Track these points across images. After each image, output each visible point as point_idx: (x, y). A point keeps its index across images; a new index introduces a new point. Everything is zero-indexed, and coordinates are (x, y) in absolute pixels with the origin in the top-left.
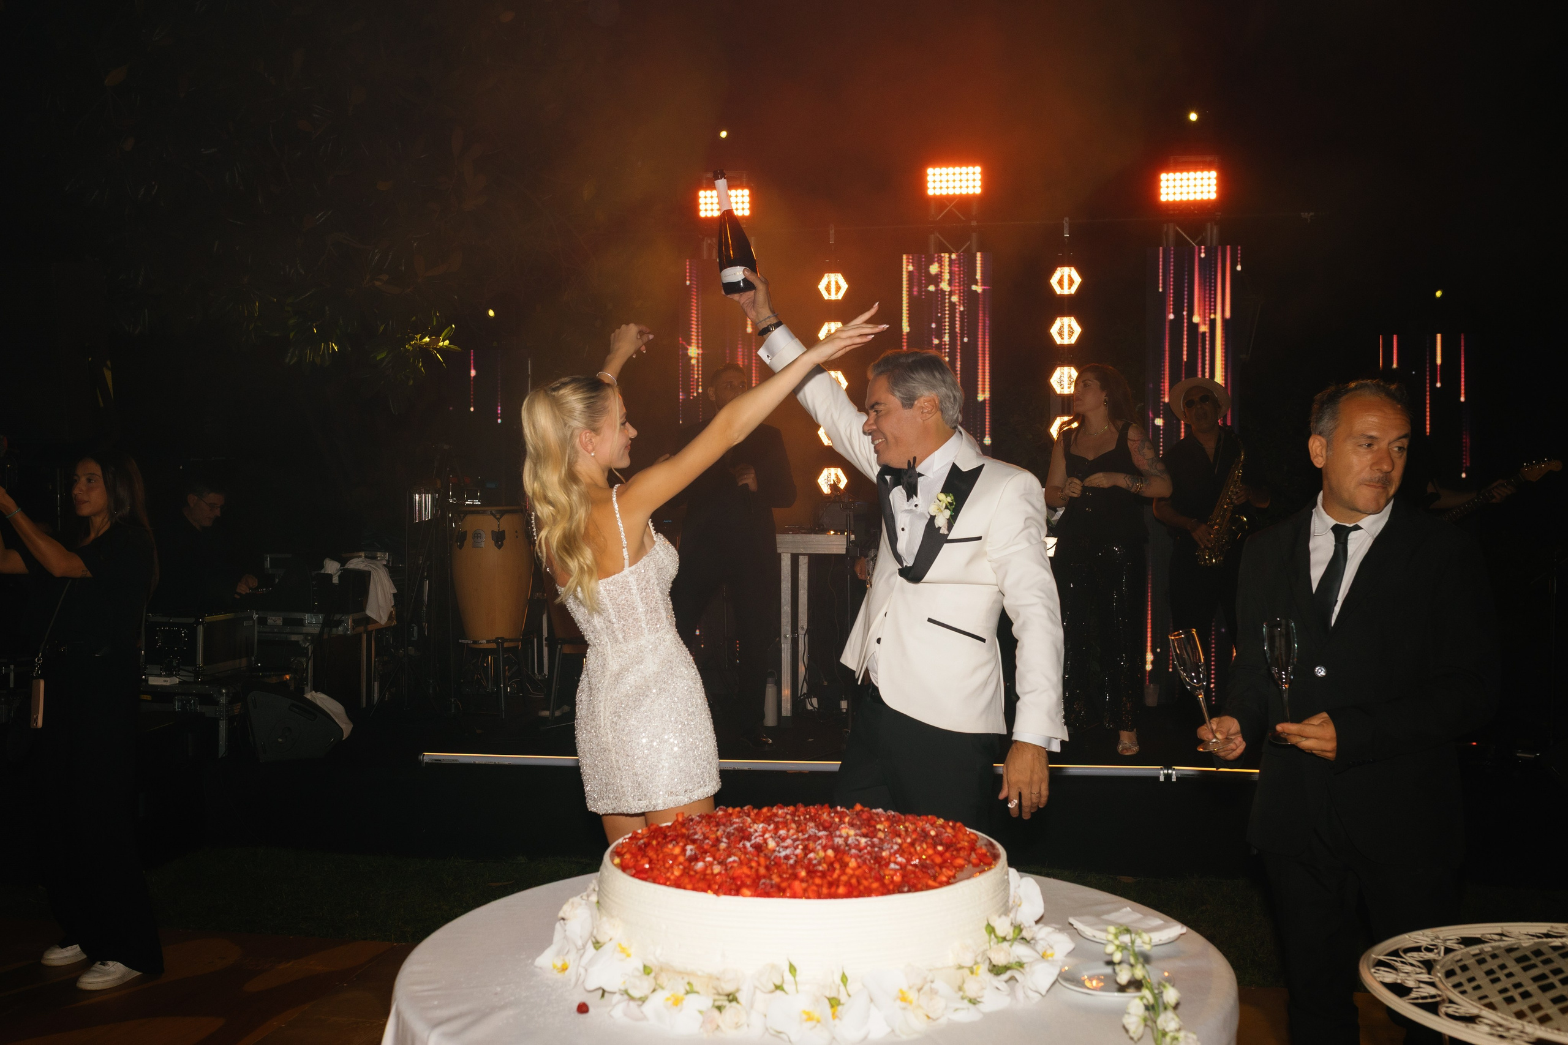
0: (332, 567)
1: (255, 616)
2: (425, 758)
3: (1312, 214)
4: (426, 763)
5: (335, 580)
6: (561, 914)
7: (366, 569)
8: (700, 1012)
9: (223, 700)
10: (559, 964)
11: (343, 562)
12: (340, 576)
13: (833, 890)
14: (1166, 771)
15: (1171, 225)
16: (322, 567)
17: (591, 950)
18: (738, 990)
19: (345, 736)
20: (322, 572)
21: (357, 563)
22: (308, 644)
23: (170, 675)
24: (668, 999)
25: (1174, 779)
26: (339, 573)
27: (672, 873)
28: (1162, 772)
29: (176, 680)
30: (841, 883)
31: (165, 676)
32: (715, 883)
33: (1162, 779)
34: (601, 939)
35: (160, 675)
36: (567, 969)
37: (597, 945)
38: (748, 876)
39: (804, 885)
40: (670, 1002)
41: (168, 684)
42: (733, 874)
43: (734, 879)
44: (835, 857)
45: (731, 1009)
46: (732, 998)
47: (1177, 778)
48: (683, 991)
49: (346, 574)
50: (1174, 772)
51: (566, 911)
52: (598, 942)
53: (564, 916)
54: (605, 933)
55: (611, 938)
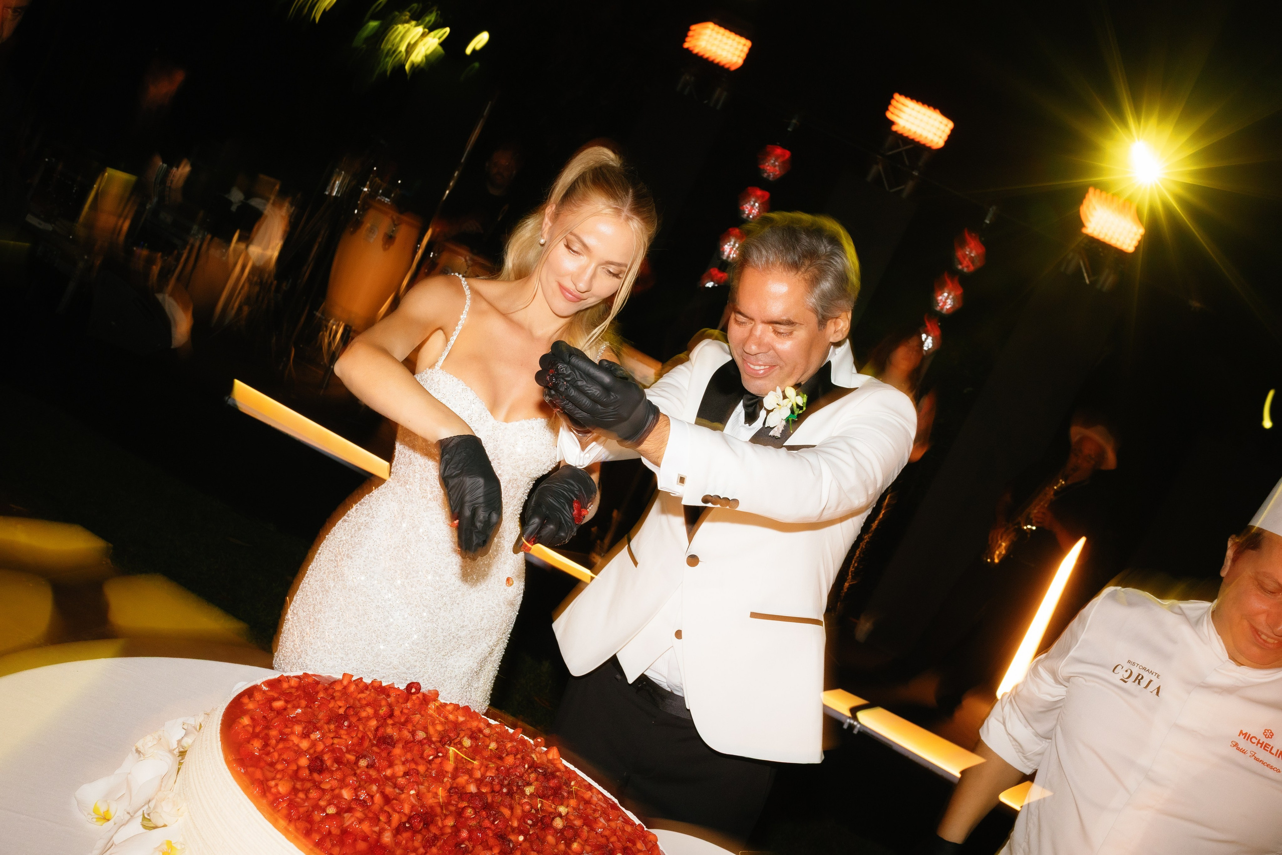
0: (236, 196)
3: (1200, 305)
4: (229, 406)
5: (234, 208)
6: (139, 745)
10: (102, 809)
11: (248, 195)
12: (238, 207)
14: (852, 721)
16: (228, 191)
17: (136, 827)
19: (172, 347)
20: (226, 196)
21: (259, 203)
23: (48, 220)
25: (855, 731)
26: (240, 204)
27: (277, 785)
28: (848, 720)
29: (49, 227)
31: (43, 219)
32: (319, 831)
33: (845, 726)
34: (156, 820)
35: (38, 217)
36: (108, 820)
37: (149, 824)
38: (365, 838)
41: (41, 227)
42: (348, 827)
43: (345, 832)
47: (859, 732)
49: (244, 207)
50: (858, 726)
51: (147, 743)
52: (150, 820)
53: (141, 749)
54: (165, 813)
55: (167, 824)
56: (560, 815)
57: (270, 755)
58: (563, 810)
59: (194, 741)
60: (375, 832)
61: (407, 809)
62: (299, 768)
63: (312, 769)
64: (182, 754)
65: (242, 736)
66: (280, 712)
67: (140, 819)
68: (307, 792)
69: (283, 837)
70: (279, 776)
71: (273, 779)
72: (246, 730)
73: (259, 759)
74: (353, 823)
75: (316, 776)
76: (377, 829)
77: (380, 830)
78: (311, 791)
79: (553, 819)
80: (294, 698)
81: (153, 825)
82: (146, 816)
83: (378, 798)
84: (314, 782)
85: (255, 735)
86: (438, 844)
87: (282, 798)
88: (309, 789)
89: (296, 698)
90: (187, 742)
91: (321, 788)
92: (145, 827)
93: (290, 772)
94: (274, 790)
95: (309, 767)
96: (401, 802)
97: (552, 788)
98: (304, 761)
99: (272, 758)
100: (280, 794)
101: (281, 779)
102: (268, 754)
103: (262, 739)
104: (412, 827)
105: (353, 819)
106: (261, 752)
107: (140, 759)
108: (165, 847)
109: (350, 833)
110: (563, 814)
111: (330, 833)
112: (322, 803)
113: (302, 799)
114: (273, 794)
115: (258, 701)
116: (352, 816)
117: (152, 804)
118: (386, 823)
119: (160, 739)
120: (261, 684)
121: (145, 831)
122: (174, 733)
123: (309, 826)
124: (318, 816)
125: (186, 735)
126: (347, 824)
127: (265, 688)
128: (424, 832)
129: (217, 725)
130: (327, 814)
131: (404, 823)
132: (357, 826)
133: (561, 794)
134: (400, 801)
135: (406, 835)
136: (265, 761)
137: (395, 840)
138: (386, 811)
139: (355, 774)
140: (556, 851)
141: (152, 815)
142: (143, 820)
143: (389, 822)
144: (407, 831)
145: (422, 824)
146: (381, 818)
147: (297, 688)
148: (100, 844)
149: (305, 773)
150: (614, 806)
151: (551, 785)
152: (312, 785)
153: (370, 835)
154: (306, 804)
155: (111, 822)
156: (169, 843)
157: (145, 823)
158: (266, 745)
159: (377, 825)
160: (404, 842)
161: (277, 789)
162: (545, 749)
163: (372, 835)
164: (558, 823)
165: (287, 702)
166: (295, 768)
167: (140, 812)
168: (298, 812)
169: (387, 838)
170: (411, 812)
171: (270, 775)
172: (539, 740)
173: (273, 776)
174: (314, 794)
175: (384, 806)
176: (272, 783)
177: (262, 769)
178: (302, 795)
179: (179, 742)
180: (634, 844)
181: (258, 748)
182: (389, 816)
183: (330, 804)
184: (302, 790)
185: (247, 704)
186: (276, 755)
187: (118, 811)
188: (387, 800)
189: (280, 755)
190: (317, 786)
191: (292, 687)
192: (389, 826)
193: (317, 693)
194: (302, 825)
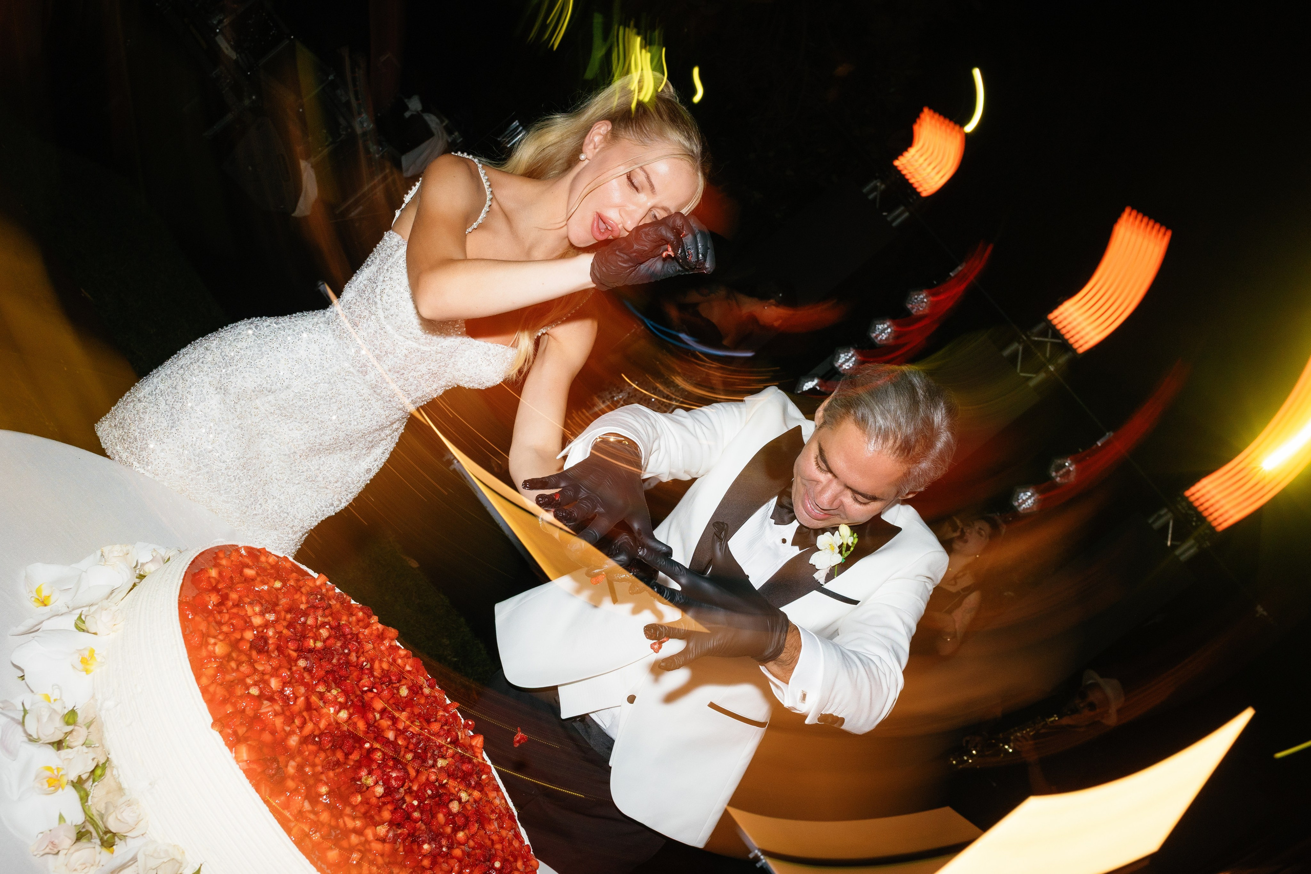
0: (415, 105)
1: (331, 77)
2: (322, 286)
3: (1265, 613)
5: (407, 114)
6: (106, 549)
7: (434, 130)
8: (61, 818)
9: (247, 102)
10: (45, 593)
11: (426, 109)
12: (412, 116)
13: (327, 844)
14: (759, 854)
15: (1170, 515)
16: (409, 97)
17: (68, 622)
18: (123, 838)
19: (293, 215)
20: (406, 100)
21: (432, 121)
22: (344, 133)
23: (235, 48)
24: (49, 768)
26: (415, 113)
27: (215, 644)
28: (756, 851)
29: (233, 55)
30: (345, 844)
31: (231, 46)
32: (234, 705)
34: (90, 625)
35: (228, 42)
36: (45, 605)
37: (81, 625)
38: (273, 732)
39: (307, 806)
40: (48, 773)
41: (227, 52)
42: (262, 714)
43: (257, 718)
44: (379, 798)
45: (91, 851)
46: (109, 840)
47: (762, 867)
48: (73, 776)
49: (417, 117)
50: (763, 861)
51: (114, 551)
52: (84, 622)
53: (106, 554)
54: (100, 622)
55: (98, 633)
56: (460, 800)
57: (222, 615)
58: (464, 796)
59: (157, 570)
60: (284, 730)
61: (323, 724)
62: (242, 639)
63: (253, 645)
64: (142, 577)
65: (204, 585)
66: (249, 581)
67: (76, 617)
68: (239, 664)
69: (200, 694)
70: (221, 637)
71: (215, 637)
72: (210, 582)
73: (210, 613)
74: (269, 712)
75: (254, 653)
76: (288, 729)
77: (290, 731)
78: (244, 665)
79: (452, 800)
80: (266, 574)
81: (84, 628)
82: (83, 617)
83: (302, 700)
84: (250, 657)
85: (215, 589)
86: (337, 771)
87: (215, 658)
88: (243, 662)
89: (268, 575)
90: (149, 568)
91: (254, 667)
92: (77, 626)
93: (233, 639)
94: (210, 648)
95: (251, 642)
96: (321, 716)
97: (464, 771)
98: (249, 635)
99: (222, 617)
100: (215, 653)
101: (221, 641)
102: (220, 612)
103: (221, 596)
104: (320, 743)
105: (270, 709)
106: (215, 607)
107: (100, 563)
108: (87, 654)
109: (262, 720)
110: (463, 801)
111: (243, 711)
112: (249, 681)
113: (232, 669)
114: (207, 650)
115: (232, 561)
116: (270, 706)
117: (93, 609)
118: (298, 728)
119: (128, 554)
120: (241, 547)
121: (75, 629)
122: (144, 554)
123: (228, 696)
124: (239, 691)
125: (151, 561)
126: (263, 710)
127: (243, 552)
128: (329, 753)
129: (186, 564)
130: (248, 693)
131: (315, 736)
132: (271, 717)
133: (469, 781)
134: (319, 714)
135: (312, 747)
136: (215, 618)
137: (300, 747)
138: (303, 717)
139: (290, 669)
140: (441, 830)
141: (88, 617)
142: (77, 619)
143: (301, 728)
144: (313, 744)
145: (330, 745)
146: (296, 721)
147: (273, 567)
148: (29, 623)
149: (245, 646)
150: (511, 817)
151: (464, 768)
152: (247, 659)
153: (279, 731)
154: (234, 674)
155: (47, 609)
156: (92, 652)
157: (79, 622)
158: (221, 604)
159: (289, 726)
160: (307, 753)
161: (214, 648)
162: (472, 734)
163: (281, 732)
164: (455, 807)
165: (258, 574)
166: (239, 637)
167: (79, 611)
168: (224, 678)
169: (293, 741)
170: (326, 729)
171: (213, 632)
172: (470, 723)
173: (216, 634)
174: (245, 668)
175: (304, 711)
176: (212, 641)
177: (209, 623)
178: (233, 664)
179: (143, 565)
180: (516, 861)
181: (213, 603)
182: (304, 723)
183: (255, 684)
184: (236, 661)
185: (222, 559)
186: (227, 617)
187: (59, 601)
188: (309, 707)
189: (230, 619)
190: (252, 663)
191: (269, 564)
192: (300, 732)
193: (288, 580)
194: (220, 692)
